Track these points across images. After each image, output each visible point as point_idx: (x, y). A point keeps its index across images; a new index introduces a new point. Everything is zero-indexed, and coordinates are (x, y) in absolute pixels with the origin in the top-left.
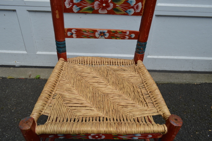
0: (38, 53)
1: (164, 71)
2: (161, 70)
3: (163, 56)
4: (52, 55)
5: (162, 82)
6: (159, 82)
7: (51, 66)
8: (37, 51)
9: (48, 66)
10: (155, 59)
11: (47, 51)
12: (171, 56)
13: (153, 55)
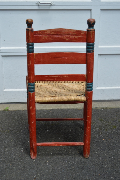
0: (5, 90)
1: (112, 100)
2: (109, 99)
3: (109, 87)
4: (17, 91)
5: (111, 107)
6: (108, 107)
7: (15, 102)
8: (4, 88)
9: (13, 102)
10: (103, 90)
11: (13, 89)
12: (116, 86)
13: (101, 87)
